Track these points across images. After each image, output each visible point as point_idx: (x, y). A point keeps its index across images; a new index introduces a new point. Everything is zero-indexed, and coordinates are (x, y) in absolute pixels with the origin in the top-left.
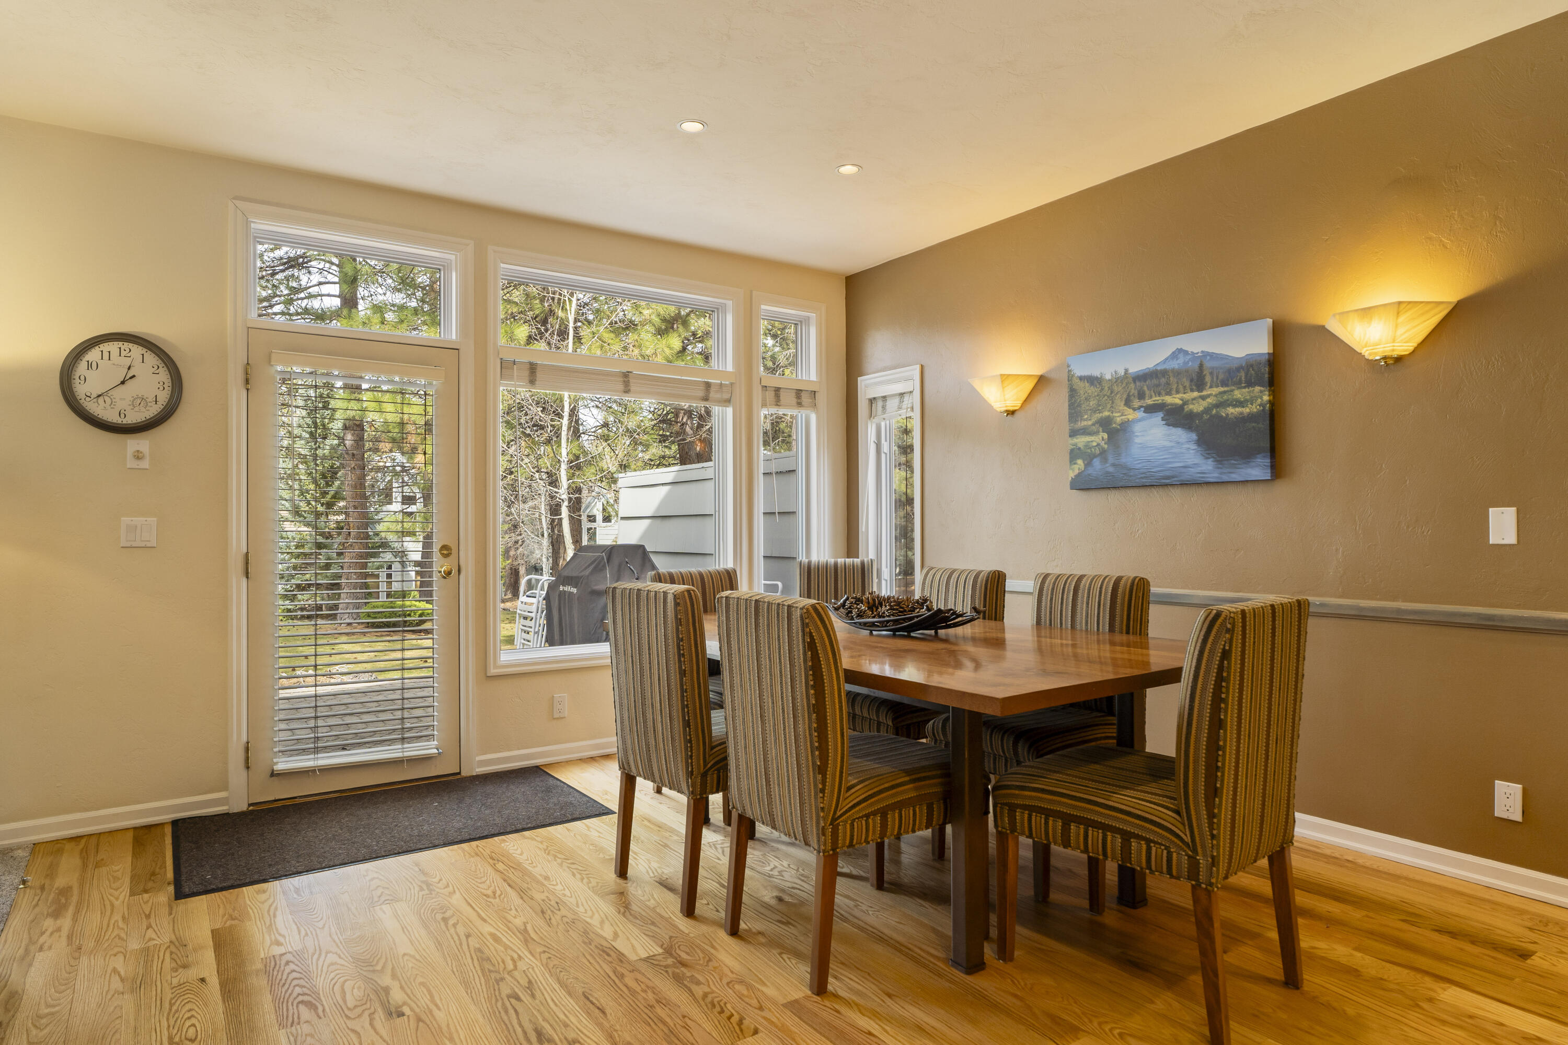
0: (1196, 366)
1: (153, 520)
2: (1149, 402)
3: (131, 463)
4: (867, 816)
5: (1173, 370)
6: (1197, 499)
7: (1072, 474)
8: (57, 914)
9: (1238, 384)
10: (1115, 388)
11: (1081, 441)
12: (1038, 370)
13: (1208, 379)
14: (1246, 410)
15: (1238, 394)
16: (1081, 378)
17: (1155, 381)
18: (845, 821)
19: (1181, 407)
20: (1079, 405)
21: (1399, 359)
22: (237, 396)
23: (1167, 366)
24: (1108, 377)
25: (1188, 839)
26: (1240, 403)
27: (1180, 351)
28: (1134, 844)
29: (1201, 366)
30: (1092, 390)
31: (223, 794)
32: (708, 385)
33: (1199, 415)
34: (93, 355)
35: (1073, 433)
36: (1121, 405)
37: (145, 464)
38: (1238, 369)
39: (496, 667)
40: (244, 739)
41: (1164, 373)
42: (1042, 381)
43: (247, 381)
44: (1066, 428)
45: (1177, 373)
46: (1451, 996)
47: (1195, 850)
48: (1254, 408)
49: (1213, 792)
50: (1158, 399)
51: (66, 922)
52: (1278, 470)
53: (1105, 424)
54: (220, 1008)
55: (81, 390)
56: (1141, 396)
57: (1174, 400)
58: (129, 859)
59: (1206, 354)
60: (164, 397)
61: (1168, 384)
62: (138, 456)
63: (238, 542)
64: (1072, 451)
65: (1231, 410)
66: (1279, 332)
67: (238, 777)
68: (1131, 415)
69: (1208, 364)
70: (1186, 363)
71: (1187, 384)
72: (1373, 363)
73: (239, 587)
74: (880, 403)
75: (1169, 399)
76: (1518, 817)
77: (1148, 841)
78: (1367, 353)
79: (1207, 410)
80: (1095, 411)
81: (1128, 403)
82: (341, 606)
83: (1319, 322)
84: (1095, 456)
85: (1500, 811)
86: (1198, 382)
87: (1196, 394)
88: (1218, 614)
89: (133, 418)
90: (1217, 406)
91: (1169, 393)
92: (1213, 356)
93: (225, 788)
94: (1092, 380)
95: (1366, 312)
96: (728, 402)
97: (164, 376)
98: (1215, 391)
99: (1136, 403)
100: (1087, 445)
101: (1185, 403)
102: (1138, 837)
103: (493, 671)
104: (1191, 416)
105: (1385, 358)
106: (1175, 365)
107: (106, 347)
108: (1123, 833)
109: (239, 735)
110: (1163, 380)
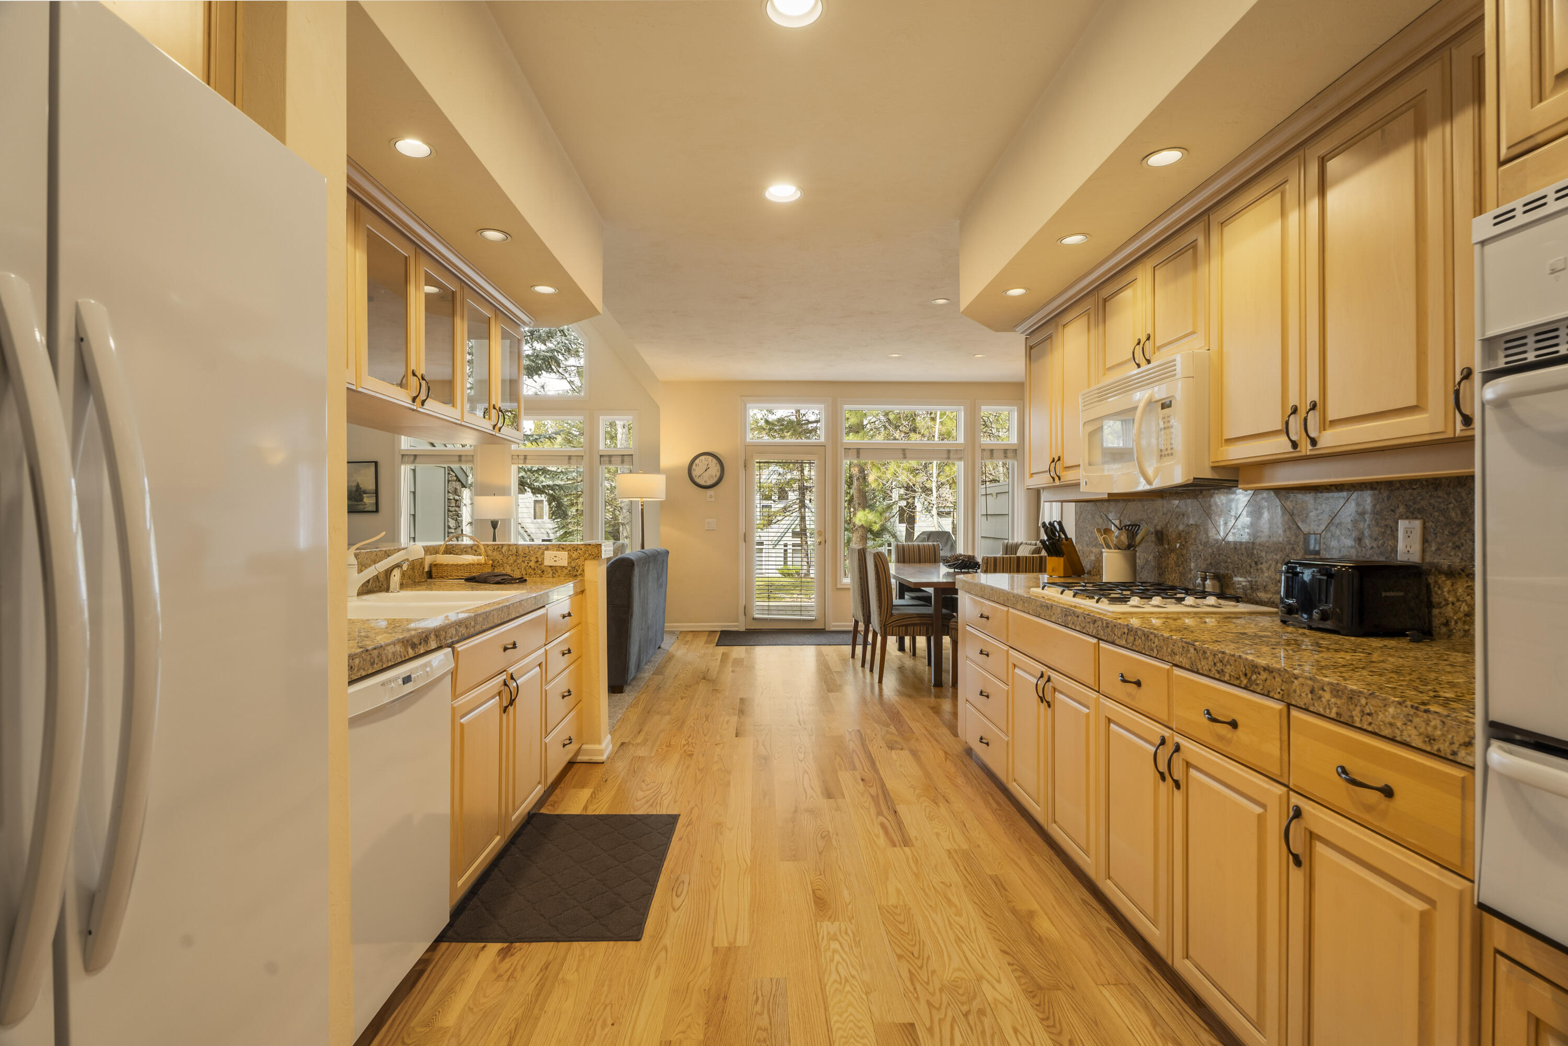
1: (715, 520)
3: (709, 500)
4: (899, 626)
8: (685, 644)
18: (890, 626)
22: (742, 472)
31: (737, 624)
34: (697, 461)
37: (713, 500)
39: (841, 585)
40: (744, 604)
43: (745, 467)
51: (687, 646)
54: (719, 663)
55: (694, 474)
58: (706, 637)
60: (718, 474)
62: (711, 497)
63: (742, 529)
67: (742, 618)
73: (742, 545)
82: (764, 551)
89: (709, 483)
93: (738, 622)
96: (960, 459)
97: (718, 467)
103: (839, 586)
107: (702, 458)
109: (742, 602)
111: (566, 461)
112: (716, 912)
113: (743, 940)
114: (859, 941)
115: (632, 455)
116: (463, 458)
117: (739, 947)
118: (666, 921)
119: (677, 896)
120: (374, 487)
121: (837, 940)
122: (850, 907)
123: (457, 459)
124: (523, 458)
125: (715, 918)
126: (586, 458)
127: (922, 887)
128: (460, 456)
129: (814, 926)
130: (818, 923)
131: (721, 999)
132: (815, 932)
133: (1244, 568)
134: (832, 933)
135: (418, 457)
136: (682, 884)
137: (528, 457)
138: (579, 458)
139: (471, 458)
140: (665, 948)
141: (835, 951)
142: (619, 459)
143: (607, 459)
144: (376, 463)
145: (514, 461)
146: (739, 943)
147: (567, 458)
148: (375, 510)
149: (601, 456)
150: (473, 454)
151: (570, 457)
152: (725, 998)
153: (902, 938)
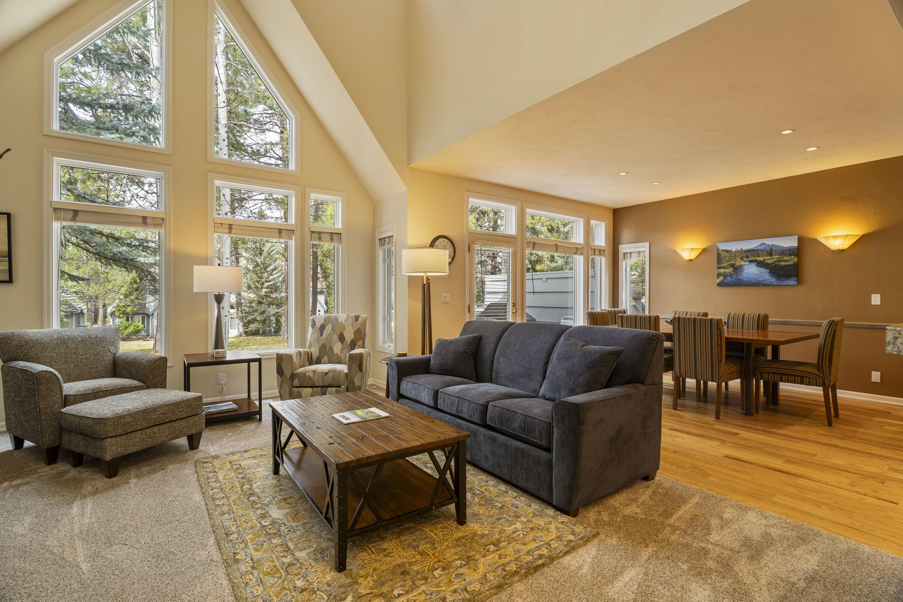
0: (769, 249)
1: (449, 294)
2: (751, 259)
5: (760, 250)
6: (767, 291)
7: (718, 281)
9: (786, 255)
10: (737, 254)
11: (722, 271)
12: (703, 247)
13: (774, 253)
14: (788, 263)
15: (785, 258)
16: (722, 250)
17: (753, 253)
19: (763, 261)
20: (722, 259)
21: (843, 250)
22: (467, 254)
23: (758, 248)
24: (734, 250)
25: (822, 376)
26: (786, 261)
27: (763, 243)
28: (805, 379)
29: (771, 249)
30: (727, 254)
32: (577, 248)
33: (770, 264)
34: (437, 243)
35: (719, 268)
36: (739, 260)
37: (447, 277)
38: (786, 250)
41: (757, 250)
42: (704, 250)
43: (469, 250)
44: (716, 266)
45: (762, 251)
46: (876, 419)
47: (824, 379)
48: (792, 263)
49: (830, 364)
50: (754, 258)
52: (799, 282)
53: (732, 266)
56: (747, 257)
57: (761, 259)
59: (773, 245)
60: (452, 255)
61: (758, 254)
63: (467, 302)
64: (718, 274)
65: (782, 263)
66: (801, 240)
68: (743, 263)
69: (774, 248)
70: (765, 248)
71: (766, 254)
72: (834, 251)
73: (467, 315)
74: (628, 255)
75: (758, 259)
76: (879, 381)
77: (809, 378)
78: (832, 248)
79: (773, 263)
80: (728, 261)
81: (742, 259)
83: (816, 238)
84: (728, 276)
85: (873, 380)
86: (770, 253)
87: (769, 257)
88: (833, 321)
90: (777, 261)
91: (759, 257)
92: (776, 246)
94: (727, 251)
95: (835, 237)
96: (582, 254)
97: (452, 249)
98: (777, 257)
99: (745, 259)
100: (724, 272)
101: (765, 260)
102: (806, 377)
104: (767, 264)
105: (838, 250)
106: (761, 248)
107: (444, 239)
108: (800, 376)
110: (756, 253)
111: (277, 235)
115: (340, 234)
116: (149, 221)
120: (6, 248)
123: (141, 220)
124: (227, 226)
126: (298, 232)
128: (145, 218)
135: (79, 213)
137: (233, 227)
138: (289, 232)
139: (160, 222)
142: (328, 236)
143: (317, 235)
144: (9, 215)
145: (217, 230)
147: (277, 231)
148: (7, 279)
149: (312, 232)
150: (164, 217)
151: (280, 231)
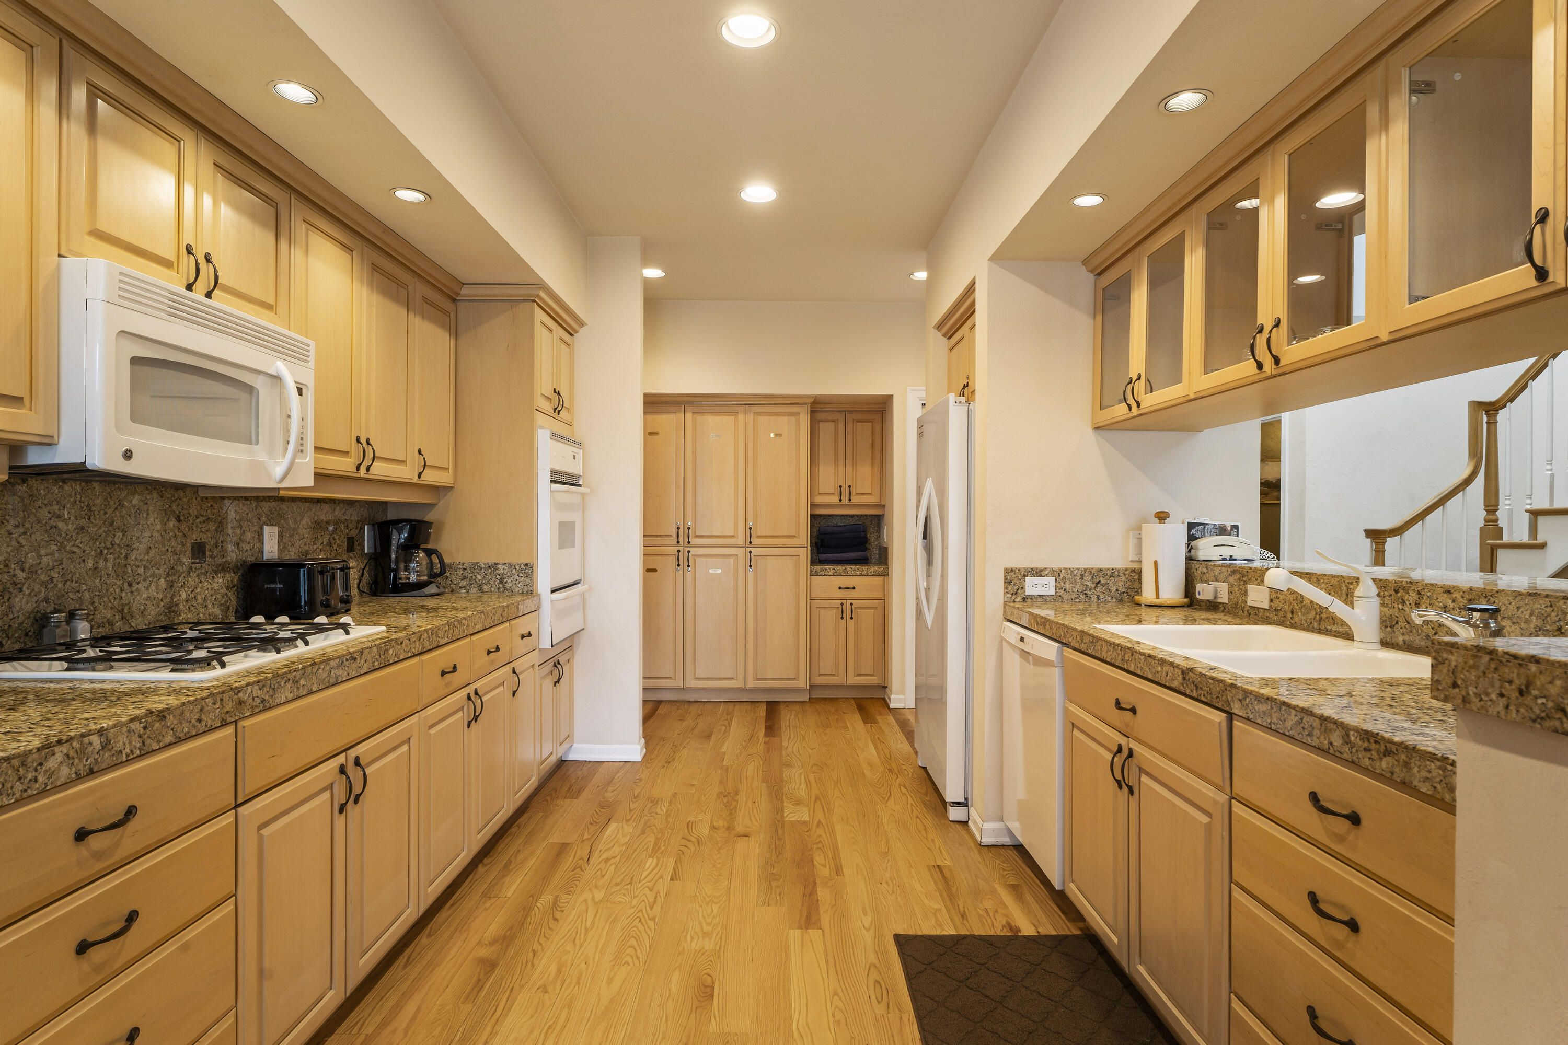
112: (827, 962)
113: (795, 935)
114: (683, 932)
117: (798, 928)
118: (877, 954)
119: (877, 982)
121: (704, 933)
122: (677, 965)
125: (826, 955)
127: (577, 987)
129: (723, 946)
130: (718, 948)
131: (808, 895)
132: (723, 940)
133: (112, 593)
134: (707, 940)
136: (880, 1000)
140: (867, 930)
141: (709, 924)
146: (798, 932)
152: (805, 895)
153: (640, 933)
